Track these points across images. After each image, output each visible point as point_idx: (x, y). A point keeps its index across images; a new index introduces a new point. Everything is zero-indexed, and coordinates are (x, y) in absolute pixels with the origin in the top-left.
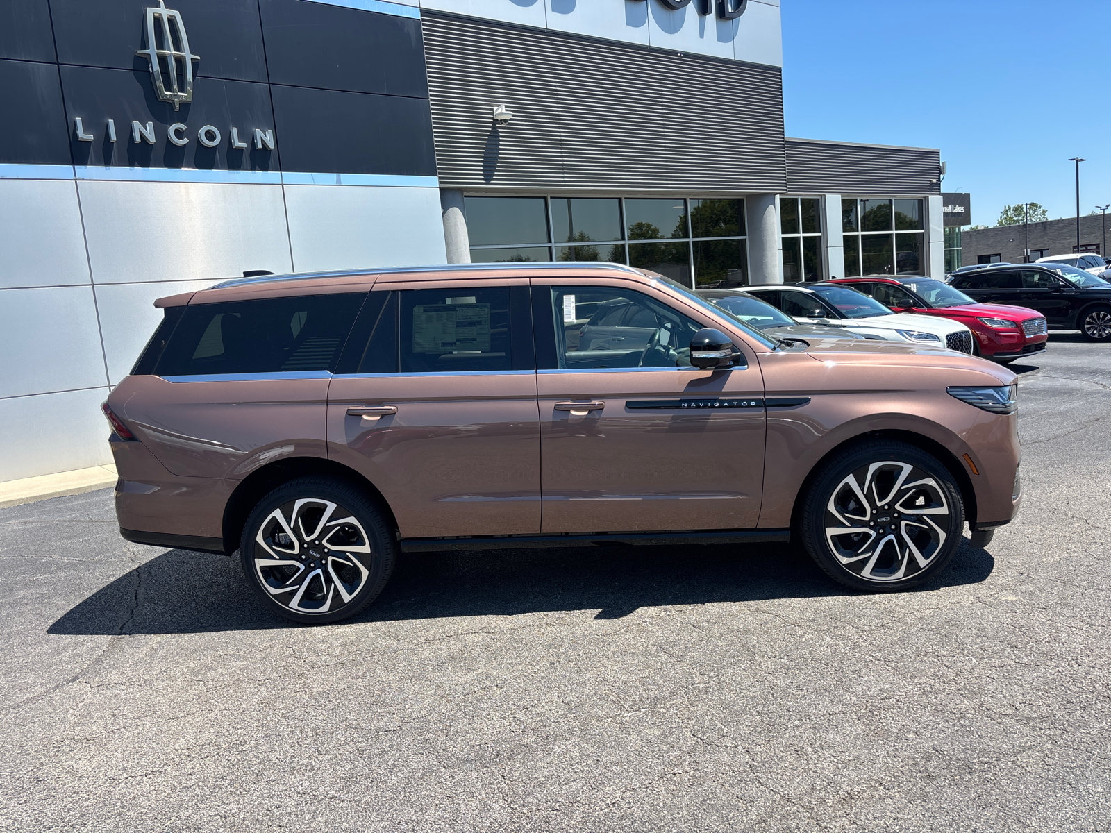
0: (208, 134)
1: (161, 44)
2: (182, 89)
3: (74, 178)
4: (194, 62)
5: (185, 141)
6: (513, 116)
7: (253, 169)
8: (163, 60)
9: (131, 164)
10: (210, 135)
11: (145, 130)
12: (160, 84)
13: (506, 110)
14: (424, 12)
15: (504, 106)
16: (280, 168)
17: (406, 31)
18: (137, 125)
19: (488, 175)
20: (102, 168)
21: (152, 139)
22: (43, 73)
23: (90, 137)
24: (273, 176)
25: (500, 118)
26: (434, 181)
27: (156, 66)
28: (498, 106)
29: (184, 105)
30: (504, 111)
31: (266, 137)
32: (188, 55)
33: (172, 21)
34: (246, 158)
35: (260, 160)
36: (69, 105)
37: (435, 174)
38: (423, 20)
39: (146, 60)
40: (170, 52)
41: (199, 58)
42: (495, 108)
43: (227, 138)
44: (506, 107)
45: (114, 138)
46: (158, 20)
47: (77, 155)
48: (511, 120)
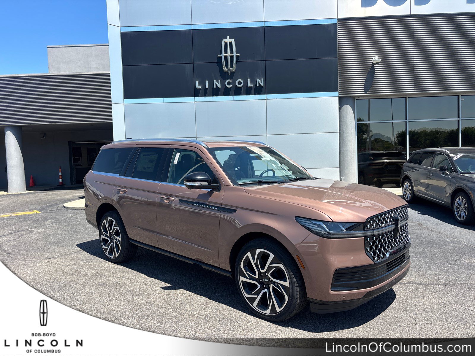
0: (240, 82)
1: (226, 52)
2: (232, 67)
3: (194, 101)
4: (237, 57)
5: (231, 86)
6: (381, 60)
7: (255, 94)
8: (226, 57)
9: (213, 96)
10: (240, 83)
11: (218, 83)
12: (224, 66)
13: (378, 58)
14: (339, 20)
15: (377, 56)
16: (266, 93)
17: (329, 30)
18: (215, 82)
19: (366, 89)
20: (203, 97)
21: (219, 86)
22: (188, 67)
23: (200, 87)
24: (263, 96)
25: (374, 62)
26: (337, 93)
27: (223, 60)
28: (375, 56)
29: (233, 73)
30: (377, 59)
31: (261, 82)
32: (235, 54)
33: (231, 43)
34: (253, 90)
35: (258, 90)
36: (195, 77)
37: (337, 91)
38: (338, 23)
39: (220, 58)
40: (229, 54)
41: (239, 55)
42: (374, 58)
43: (246, 83)
44: (378, 56)
45: (207, 87)
46: (226, 44)
47: (196, 93)
48: (380, 62)
